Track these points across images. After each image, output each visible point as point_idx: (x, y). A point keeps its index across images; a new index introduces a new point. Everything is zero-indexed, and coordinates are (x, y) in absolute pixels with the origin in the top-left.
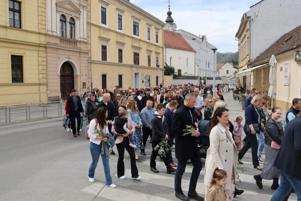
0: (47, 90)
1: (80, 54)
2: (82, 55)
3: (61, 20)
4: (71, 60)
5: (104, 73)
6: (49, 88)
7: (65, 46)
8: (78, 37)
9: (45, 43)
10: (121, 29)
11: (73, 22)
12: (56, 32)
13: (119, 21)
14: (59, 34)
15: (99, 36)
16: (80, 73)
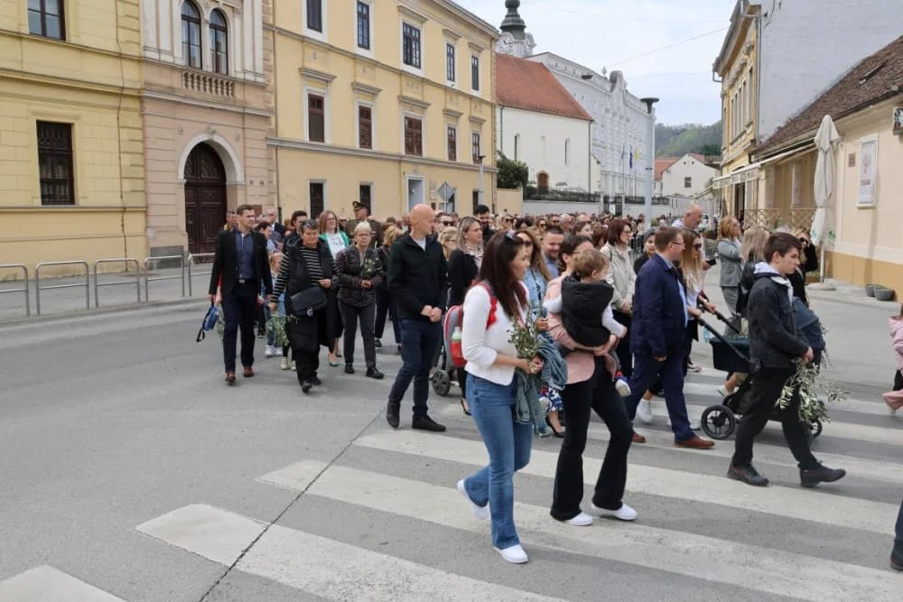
0: (147, 227)
1: (244, 121)
2: (249, 123)
3: (184, 17)
4: (217, 139)
5: (317, 178)
6: (154, 222)
7: (199, 97)
8: (239, 68)
9: (139, 87)
10: (368, 47)
11: (221, 24)
12: (171, 53)
13: (360, 23)
14: (180, 58)
15: (300, 66)
16: (245, 176)
